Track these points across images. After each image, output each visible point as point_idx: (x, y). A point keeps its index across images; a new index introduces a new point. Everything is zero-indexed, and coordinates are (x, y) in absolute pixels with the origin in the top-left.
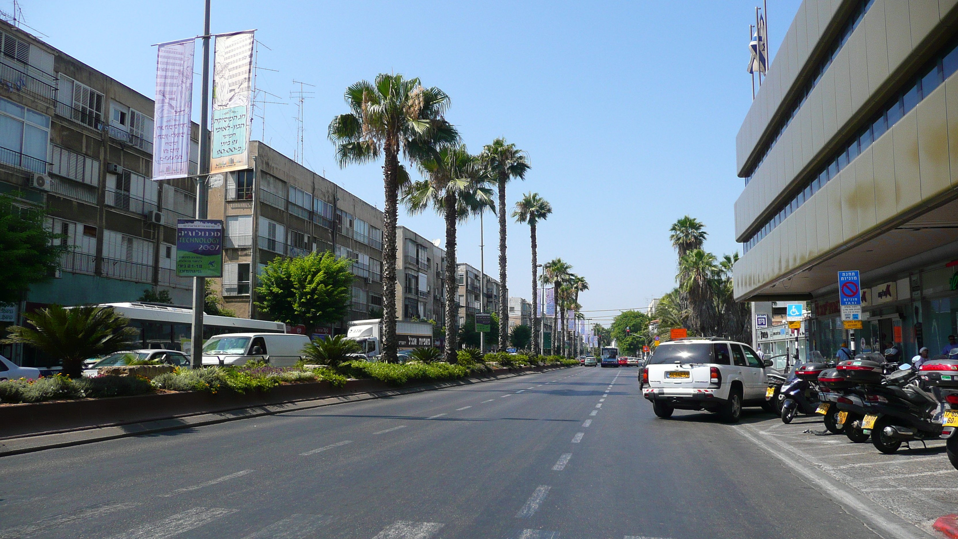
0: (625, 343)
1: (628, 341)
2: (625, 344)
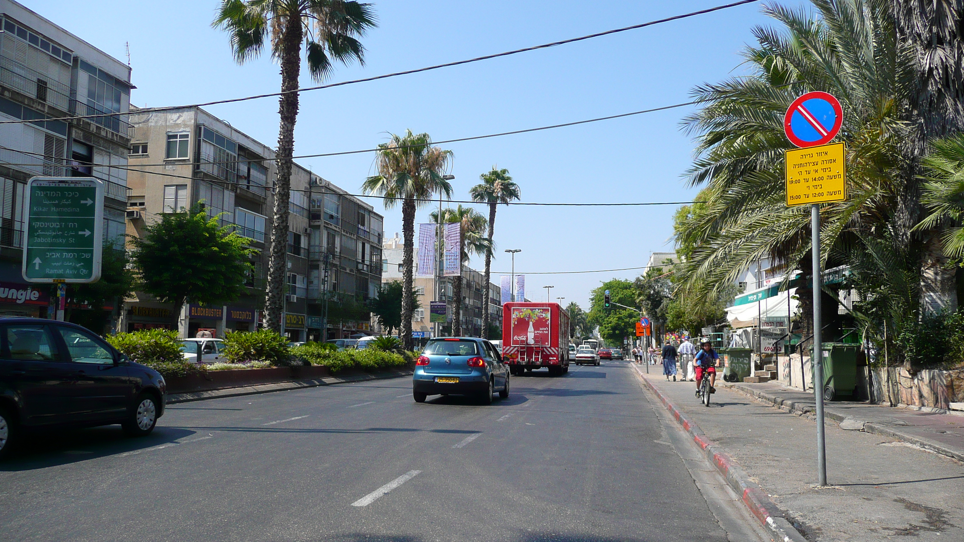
1: (611, 323)
2: (607, 328)
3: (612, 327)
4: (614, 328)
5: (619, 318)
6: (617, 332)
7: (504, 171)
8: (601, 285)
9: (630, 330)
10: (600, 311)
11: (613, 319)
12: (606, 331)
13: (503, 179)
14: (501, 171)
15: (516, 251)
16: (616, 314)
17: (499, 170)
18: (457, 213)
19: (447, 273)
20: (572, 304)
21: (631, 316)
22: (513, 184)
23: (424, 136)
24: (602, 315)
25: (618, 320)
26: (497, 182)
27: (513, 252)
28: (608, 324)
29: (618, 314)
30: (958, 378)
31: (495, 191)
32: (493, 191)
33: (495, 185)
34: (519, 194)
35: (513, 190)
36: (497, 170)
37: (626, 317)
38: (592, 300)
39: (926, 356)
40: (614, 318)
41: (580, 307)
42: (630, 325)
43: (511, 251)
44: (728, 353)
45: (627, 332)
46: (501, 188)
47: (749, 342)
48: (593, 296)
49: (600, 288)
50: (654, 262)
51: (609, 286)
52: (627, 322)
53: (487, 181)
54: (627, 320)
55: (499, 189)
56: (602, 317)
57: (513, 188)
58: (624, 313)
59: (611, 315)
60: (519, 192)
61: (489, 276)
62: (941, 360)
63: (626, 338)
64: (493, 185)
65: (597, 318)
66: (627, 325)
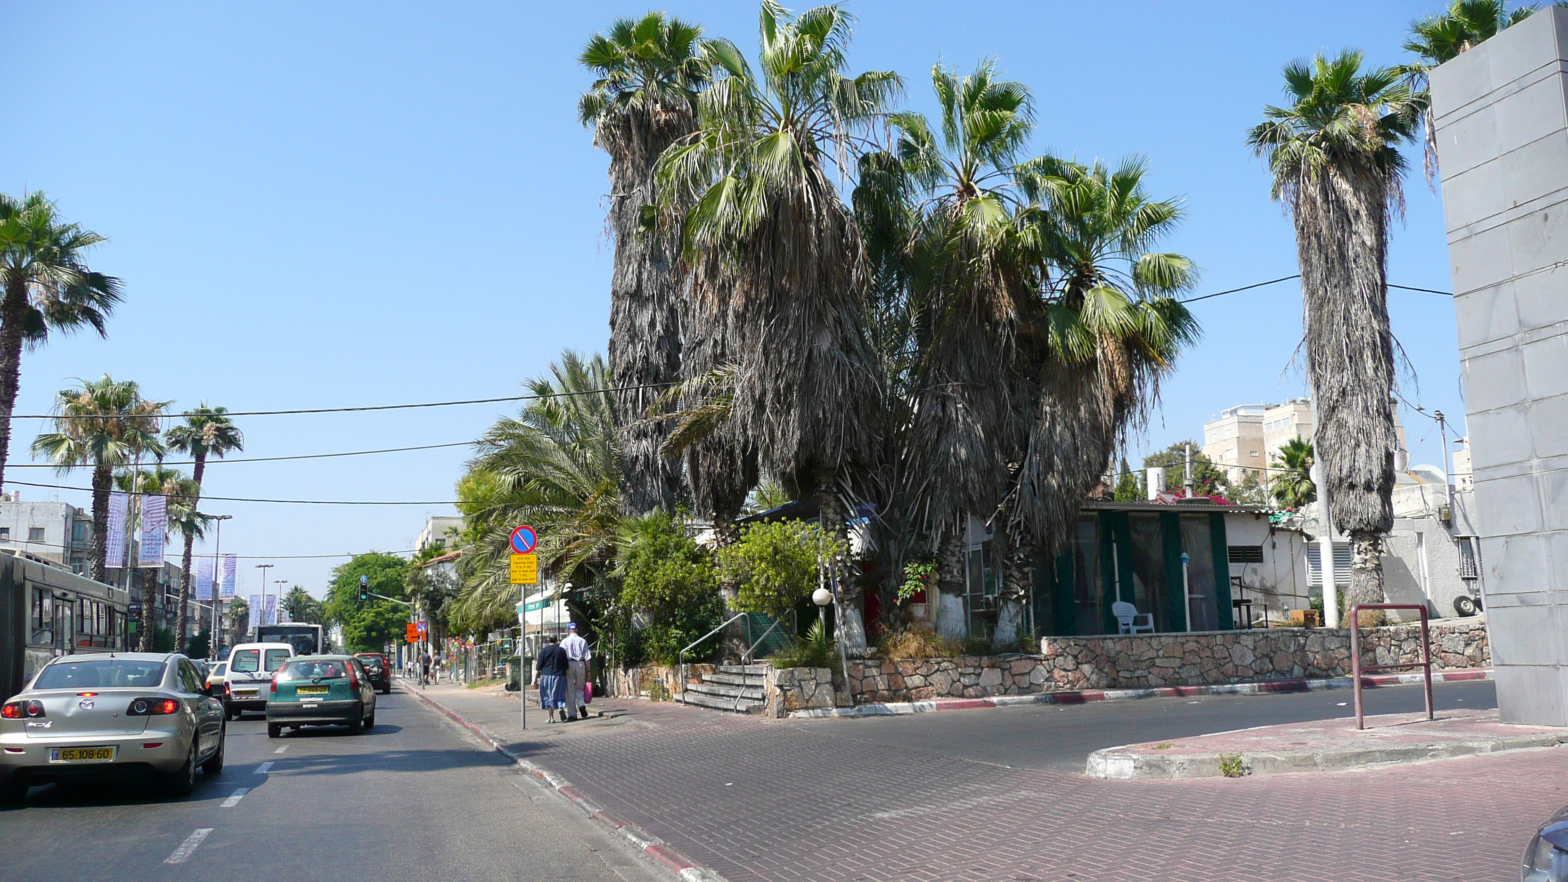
0: (357, 624)
1: (364, 620)
2: (356, 628)
3: (365, 627)
4: (369, 629)
5: (378, 614)
6: (374, 634)
7: (220, 411)
8: (350, 560)
9: (395, 630)
10: (346, 602)
11: (368, 615)
12: (356, 633)
13: (218, 420)
14: (216, 410)
15: (224, 517)
16: (372, 607)
17: (212, 408)
18: (155, 476)
19: (143, 564)
20: (296, 589)
21: (395, 609)
22: (232, 429)
23: (130, 384)
24: (349, 607)
25: (375, 617)
26: (209, 425)
27: (219, 519)
28: (359, 622)
29: (375, 606)
30: (647, 674)
31: (205, 437)
32: (202, 438)
33: (205, 429)
34: (241, 443)
35: (233, 436)
36: (209, 408)
37: (389, 612)
38: (333, 583)
39: (630, 659)
40: (369, 613)
41: (309, 594)
42: (393, 622)
43: (216, 517)
44: (510, 661)
45: (389, 633)
46: (215, 435)
47: (531, 650)
48: (335, 578)
49: (347, 565)
50: (433, 529)
51: (361, 564)
52: (389, 619)
53: (193, 423)
54: (390, 616)
55: (212, 436)
56: (348, 611)
57: (233, 433)
58: (386, 605)
59: (364, 609)
60: (241, 439)
61: (190, 560)
62: (639, 662)
63: (386, 643)
64: (202, 429)
65: (341, 614)
66: (390, 623)
